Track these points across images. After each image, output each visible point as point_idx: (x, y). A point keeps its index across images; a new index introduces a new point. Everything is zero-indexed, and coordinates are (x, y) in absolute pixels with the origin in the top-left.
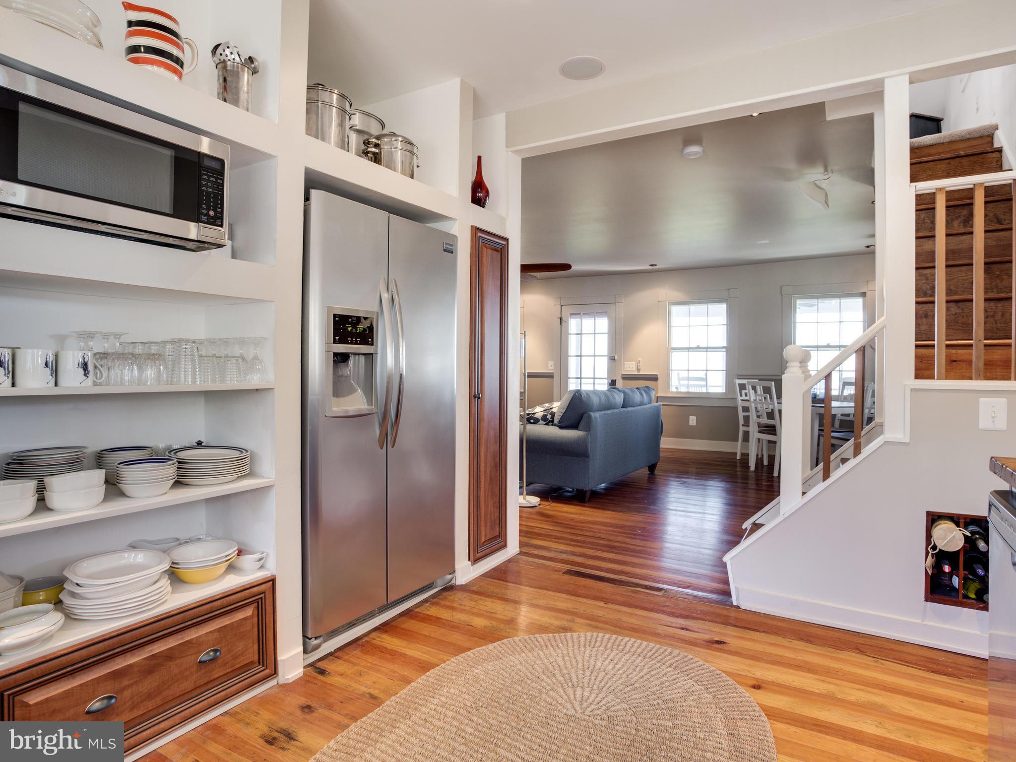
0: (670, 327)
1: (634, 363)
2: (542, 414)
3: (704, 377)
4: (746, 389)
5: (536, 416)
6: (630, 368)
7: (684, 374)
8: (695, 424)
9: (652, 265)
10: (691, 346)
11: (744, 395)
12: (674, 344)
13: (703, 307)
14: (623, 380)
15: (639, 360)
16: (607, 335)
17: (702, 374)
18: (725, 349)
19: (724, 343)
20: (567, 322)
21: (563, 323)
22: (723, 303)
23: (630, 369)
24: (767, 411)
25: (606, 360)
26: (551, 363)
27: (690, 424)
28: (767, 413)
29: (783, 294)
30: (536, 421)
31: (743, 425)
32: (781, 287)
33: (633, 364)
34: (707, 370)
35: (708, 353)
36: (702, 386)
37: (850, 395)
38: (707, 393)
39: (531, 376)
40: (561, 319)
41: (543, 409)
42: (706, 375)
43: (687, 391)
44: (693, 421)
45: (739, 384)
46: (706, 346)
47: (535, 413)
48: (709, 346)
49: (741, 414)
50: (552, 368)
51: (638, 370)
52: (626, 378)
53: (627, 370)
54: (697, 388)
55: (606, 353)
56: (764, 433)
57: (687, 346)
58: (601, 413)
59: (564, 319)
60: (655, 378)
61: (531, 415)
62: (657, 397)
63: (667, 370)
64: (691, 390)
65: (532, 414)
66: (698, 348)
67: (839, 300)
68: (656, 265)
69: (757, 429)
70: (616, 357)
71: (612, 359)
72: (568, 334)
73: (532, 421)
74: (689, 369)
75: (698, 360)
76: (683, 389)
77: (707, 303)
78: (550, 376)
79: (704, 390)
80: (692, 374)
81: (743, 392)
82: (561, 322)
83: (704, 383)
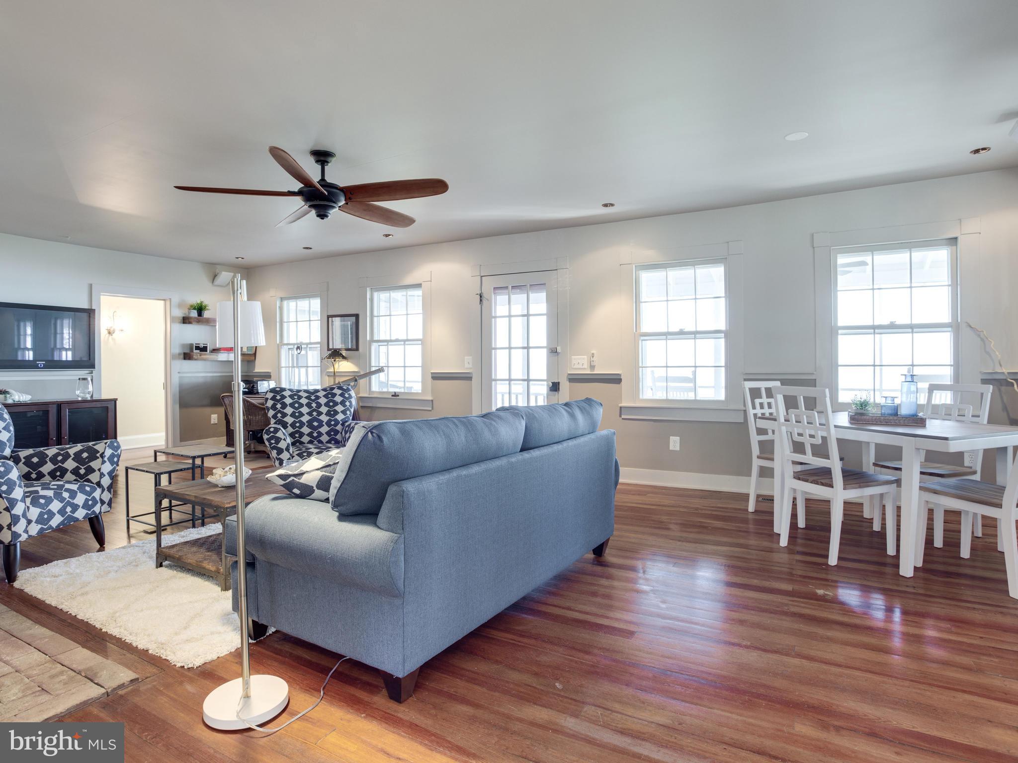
0: (637, 301)
1: (586, 357)
2: (319, 474)
3: (691, 376)
4: (761, 397)
5: (304, 480)
6: (580, 364)
7: (661, 372)
8: (678, 448)
9: (606, 205)
10: (671, 330)
11: (758, 406)
12: (645, 329)
13: (686, 273)
14: (569, 382)
15: (592, 352)
16: (545, 317)
17: (688, 373)
18: (723, 334)
19: (722, 325)
20: (489, 300)
21: (484, 301)
22: (719, 265)
23: (580, 366)
24: (814, 441)
25: (544, 353)
26: (468, 359)
27: (671, 448)
28: (811, 444)
29: (814, 246)
30: (305, 493)
31: (758, 457)
32: (813, 235)
33: (584, 359)
34: (696, 367)
35: (697, 340)
36: (688, 390)
37: (944, 406)
38: (696, 401)
39: (436, 377)
40: (481, 297)
41: (321, 464)
42: (695, 373)
43: (664, 397)
44: (675, 443)
45: (749, 389)
46: (694, 330)
47: (302, 474)
48: (699, 329)
49: (755, 439)
50: (470, 366)
51: (592, 367)
52: (575, 379)
53: (575, 367)
54: (680, 394)
55: (544, 343)
56: (806, 481)
57: (665, 330)
58: (443, 478)
59: (485, 295)
60: (616, 380)
61: (292, 478)
62: (621, 407)
63: (635, 366)
64: (672, 396)
65: (295, 475)
66: (682, 333)
67: (908, 254)
68: (612, 205)
69: (790, 470)
70: (559, 349)
71: (553, 352)
72: (492, 317)
73: (296, 491)
74: (668, 365)
75: (681, 350)
76: (660, 395)
77: (693, 264)
78: (467, 377)
79: (691, 396)
80: (672, 372)
81: (757, 401)
82: (481, 300)
83: (692, 385)
